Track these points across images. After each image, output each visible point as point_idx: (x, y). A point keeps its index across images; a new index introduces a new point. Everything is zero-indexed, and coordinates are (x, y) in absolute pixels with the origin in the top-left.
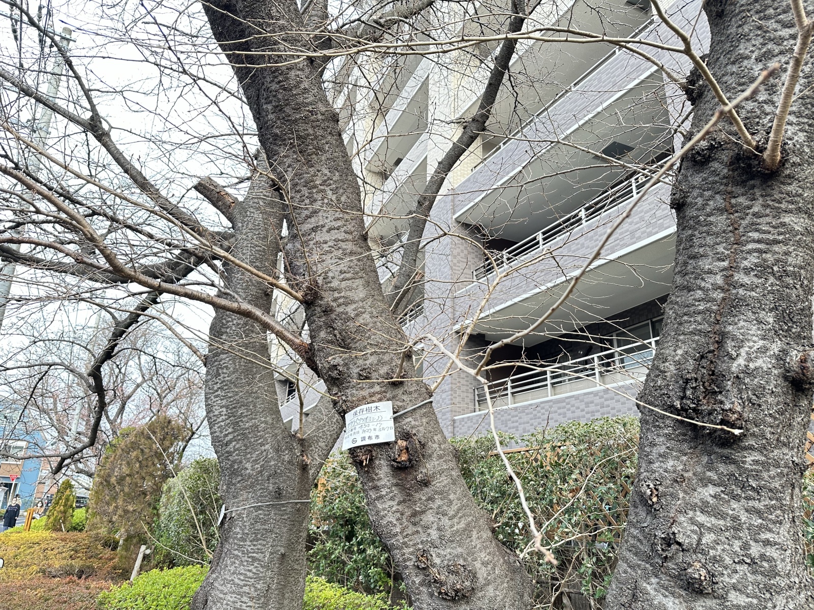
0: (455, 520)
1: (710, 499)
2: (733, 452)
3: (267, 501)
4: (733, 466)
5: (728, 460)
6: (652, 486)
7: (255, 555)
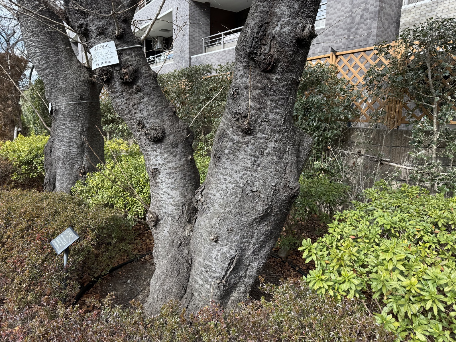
1: (256, 96)
2: (269, 74)
3: (74, 101)
4: (268, 81)
5: (266, 78)
6: (234, 90)
7: (72, 128)
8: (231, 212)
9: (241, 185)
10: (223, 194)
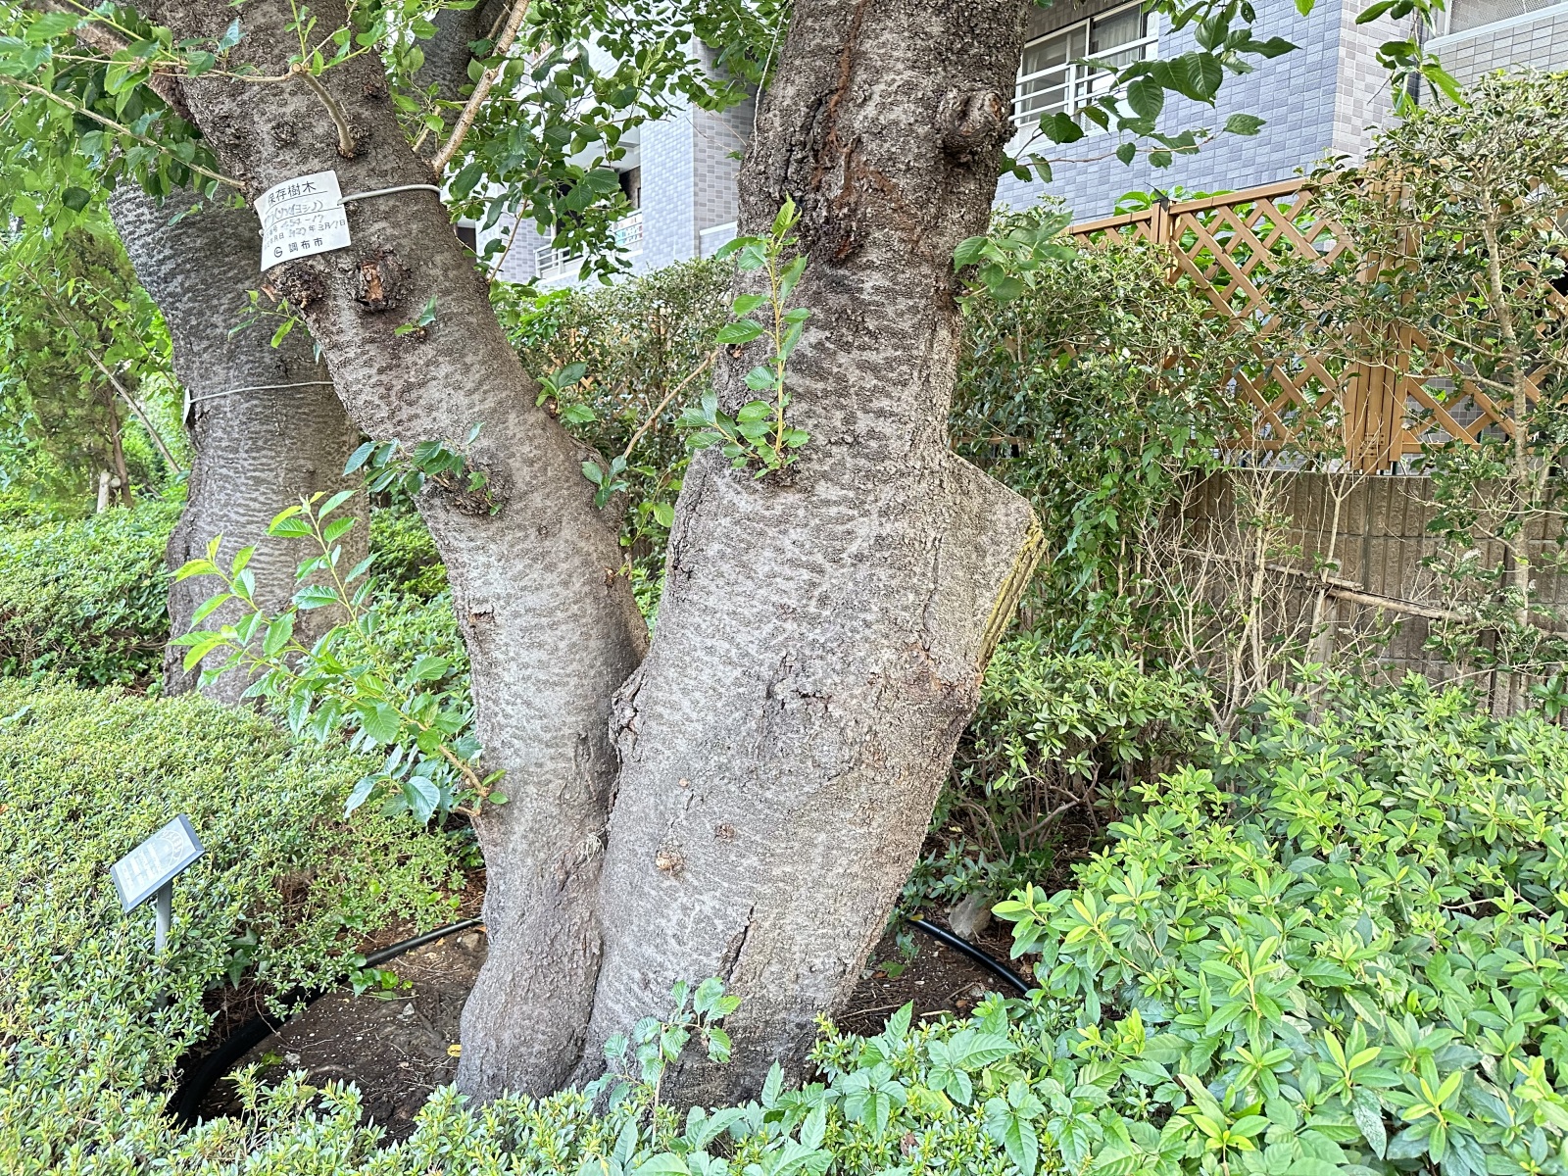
0: (476, 397)
1: (810, 353)
2: (847, 273)
3: (265, 384)
4: (846, 296)
5: (838, 285)
7: (257, 474)
8: (728, 769)
9: (766, 674)
10: (703, 702)
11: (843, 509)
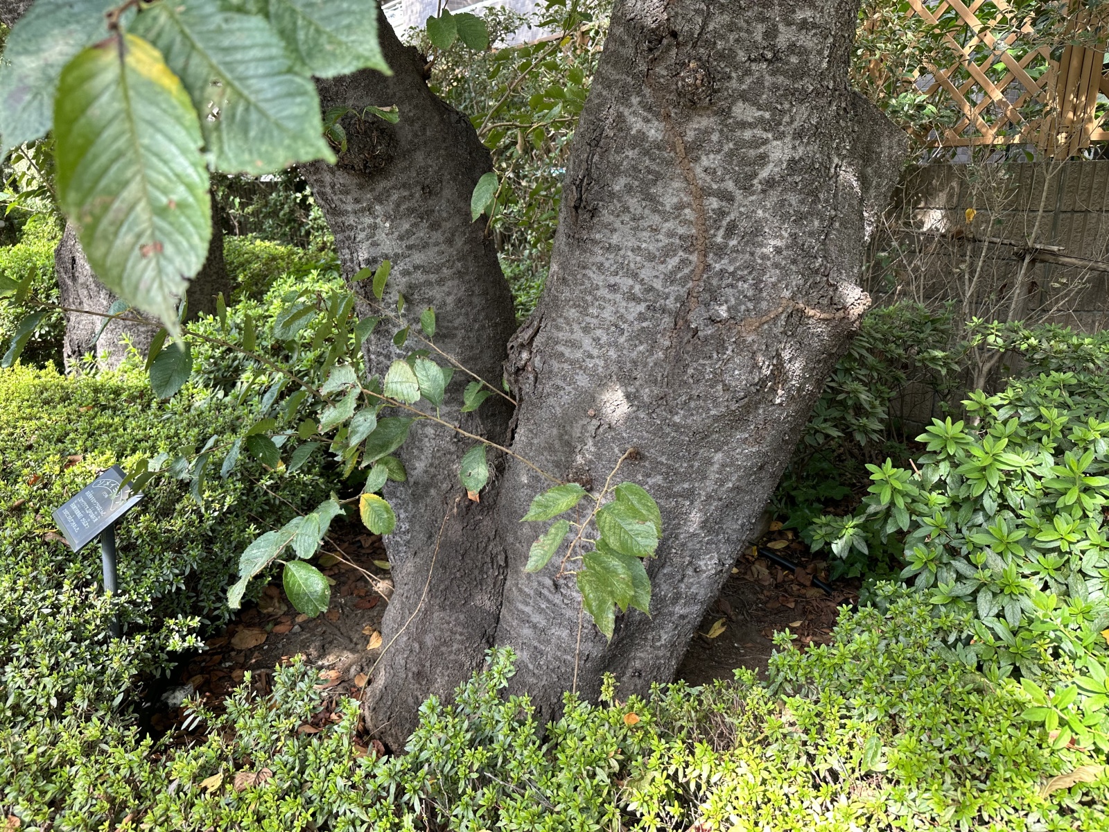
9: (671, 304)
10: (604, 339)
11: (759, 132)
